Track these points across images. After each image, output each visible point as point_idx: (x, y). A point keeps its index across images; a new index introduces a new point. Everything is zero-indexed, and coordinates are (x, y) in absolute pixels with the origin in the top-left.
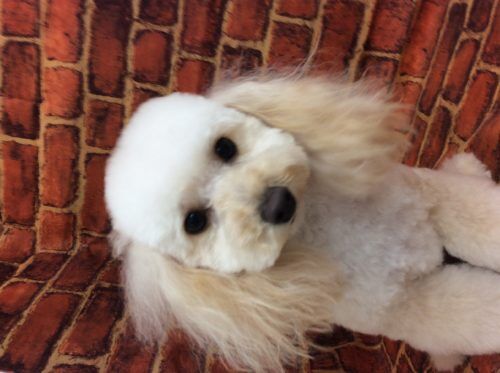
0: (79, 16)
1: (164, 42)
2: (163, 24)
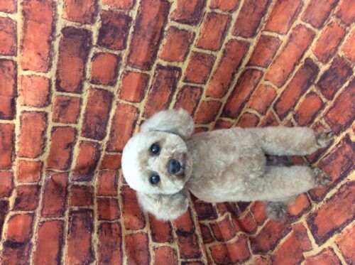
1: (115, 61)
2: (115, 49)
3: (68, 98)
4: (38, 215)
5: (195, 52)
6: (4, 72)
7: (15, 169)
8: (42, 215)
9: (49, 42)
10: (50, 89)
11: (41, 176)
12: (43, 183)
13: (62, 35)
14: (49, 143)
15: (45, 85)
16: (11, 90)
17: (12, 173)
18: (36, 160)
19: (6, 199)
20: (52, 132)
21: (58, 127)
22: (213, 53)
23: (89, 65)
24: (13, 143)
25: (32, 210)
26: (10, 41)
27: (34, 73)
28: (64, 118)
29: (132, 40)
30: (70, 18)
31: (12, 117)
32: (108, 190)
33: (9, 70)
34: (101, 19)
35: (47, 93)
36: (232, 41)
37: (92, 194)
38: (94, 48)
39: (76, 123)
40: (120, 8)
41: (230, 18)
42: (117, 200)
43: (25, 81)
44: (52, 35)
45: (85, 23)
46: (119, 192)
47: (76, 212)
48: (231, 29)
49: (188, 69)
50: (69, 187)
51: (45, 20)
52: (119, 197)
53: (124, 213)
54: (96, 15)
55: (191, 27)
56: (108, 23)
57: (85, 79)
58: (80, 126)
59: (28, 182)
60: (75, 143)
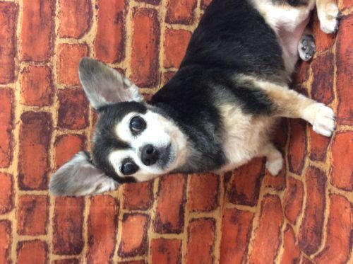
0: (9, 131)
1: (79, 141)
2: (77, 129)
3: (33, 198)
10: (12, 189)
13: (21, 122)
15: (6, 183)
20: (18, 250)
21: (25, 242)
23: (52, 152)
28: (31, 227)
29: (94, 115)
30: (27, 103)
34: (60, 99)
35: (9, 193)
38: (56, 131)
39: (46, 233)
40: (76, 85)
44: (11, 124)
45: (43, 106)
51: (4, 108)
54: (53, 96)
55: (152, 90)
56: (66, 102)
57: (50, 170)
58: (49, 238)
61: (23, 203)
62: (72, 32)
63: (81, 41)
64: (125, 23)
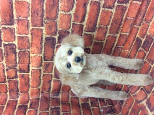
3: (48, 63)
4: (39, 110)
5: (95, 42)
6: (25, 55)
7: (29, 92)
8: (40, 110)
9: (41, 43)
10: (42, 60)
11: (40, 95)
12: (40, 97)
13: (45, 40)
14: (42, 81)
15: (40, 59)
16: (28, 62)
17: (29, 94)
18: (37, 88)
19: (26, 104)
20: (43, 76)
21: (45, 74)
22: (102, 41)
23: (55, 50)
24: (29, 82)
25: (36, 108)
26: (27, 44)
27: (36, 55)
28: (47, 71)
30: (48, 34)
31: (28, 72)
32: (65, 99)
33: (27, 54)
34: (58, 34)
35: (41, 62)
36: (109, 36)
37: (59, 101)
38: (57, 44)
39: (52, 72)
40: (65, 29)
41: (107, 28)
42: (69, 104)
43: (33, 58)
44: (42, 41)
45: (53, 35)
46: (70, 100)
47: (53, 109)
48: (108, 32)
49: (93, 49)
50: (50, 99)
51: (39, 36)
52: (70, 102)
53: (72, 109)
54: (57, 32)
55: (92, 33)
56: (61, 35)
57: (54, 55)
58: (53, 74)
59: (34, 97)
60: (52, 81)
61: (45, 64)
62: (66, 9)
63: (69, 13)
64: (87, 7)
